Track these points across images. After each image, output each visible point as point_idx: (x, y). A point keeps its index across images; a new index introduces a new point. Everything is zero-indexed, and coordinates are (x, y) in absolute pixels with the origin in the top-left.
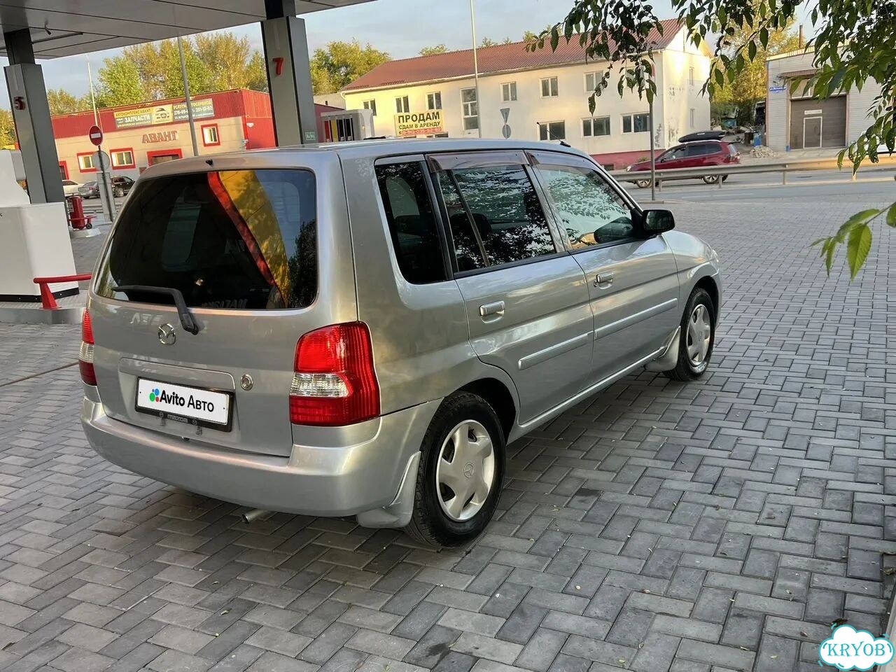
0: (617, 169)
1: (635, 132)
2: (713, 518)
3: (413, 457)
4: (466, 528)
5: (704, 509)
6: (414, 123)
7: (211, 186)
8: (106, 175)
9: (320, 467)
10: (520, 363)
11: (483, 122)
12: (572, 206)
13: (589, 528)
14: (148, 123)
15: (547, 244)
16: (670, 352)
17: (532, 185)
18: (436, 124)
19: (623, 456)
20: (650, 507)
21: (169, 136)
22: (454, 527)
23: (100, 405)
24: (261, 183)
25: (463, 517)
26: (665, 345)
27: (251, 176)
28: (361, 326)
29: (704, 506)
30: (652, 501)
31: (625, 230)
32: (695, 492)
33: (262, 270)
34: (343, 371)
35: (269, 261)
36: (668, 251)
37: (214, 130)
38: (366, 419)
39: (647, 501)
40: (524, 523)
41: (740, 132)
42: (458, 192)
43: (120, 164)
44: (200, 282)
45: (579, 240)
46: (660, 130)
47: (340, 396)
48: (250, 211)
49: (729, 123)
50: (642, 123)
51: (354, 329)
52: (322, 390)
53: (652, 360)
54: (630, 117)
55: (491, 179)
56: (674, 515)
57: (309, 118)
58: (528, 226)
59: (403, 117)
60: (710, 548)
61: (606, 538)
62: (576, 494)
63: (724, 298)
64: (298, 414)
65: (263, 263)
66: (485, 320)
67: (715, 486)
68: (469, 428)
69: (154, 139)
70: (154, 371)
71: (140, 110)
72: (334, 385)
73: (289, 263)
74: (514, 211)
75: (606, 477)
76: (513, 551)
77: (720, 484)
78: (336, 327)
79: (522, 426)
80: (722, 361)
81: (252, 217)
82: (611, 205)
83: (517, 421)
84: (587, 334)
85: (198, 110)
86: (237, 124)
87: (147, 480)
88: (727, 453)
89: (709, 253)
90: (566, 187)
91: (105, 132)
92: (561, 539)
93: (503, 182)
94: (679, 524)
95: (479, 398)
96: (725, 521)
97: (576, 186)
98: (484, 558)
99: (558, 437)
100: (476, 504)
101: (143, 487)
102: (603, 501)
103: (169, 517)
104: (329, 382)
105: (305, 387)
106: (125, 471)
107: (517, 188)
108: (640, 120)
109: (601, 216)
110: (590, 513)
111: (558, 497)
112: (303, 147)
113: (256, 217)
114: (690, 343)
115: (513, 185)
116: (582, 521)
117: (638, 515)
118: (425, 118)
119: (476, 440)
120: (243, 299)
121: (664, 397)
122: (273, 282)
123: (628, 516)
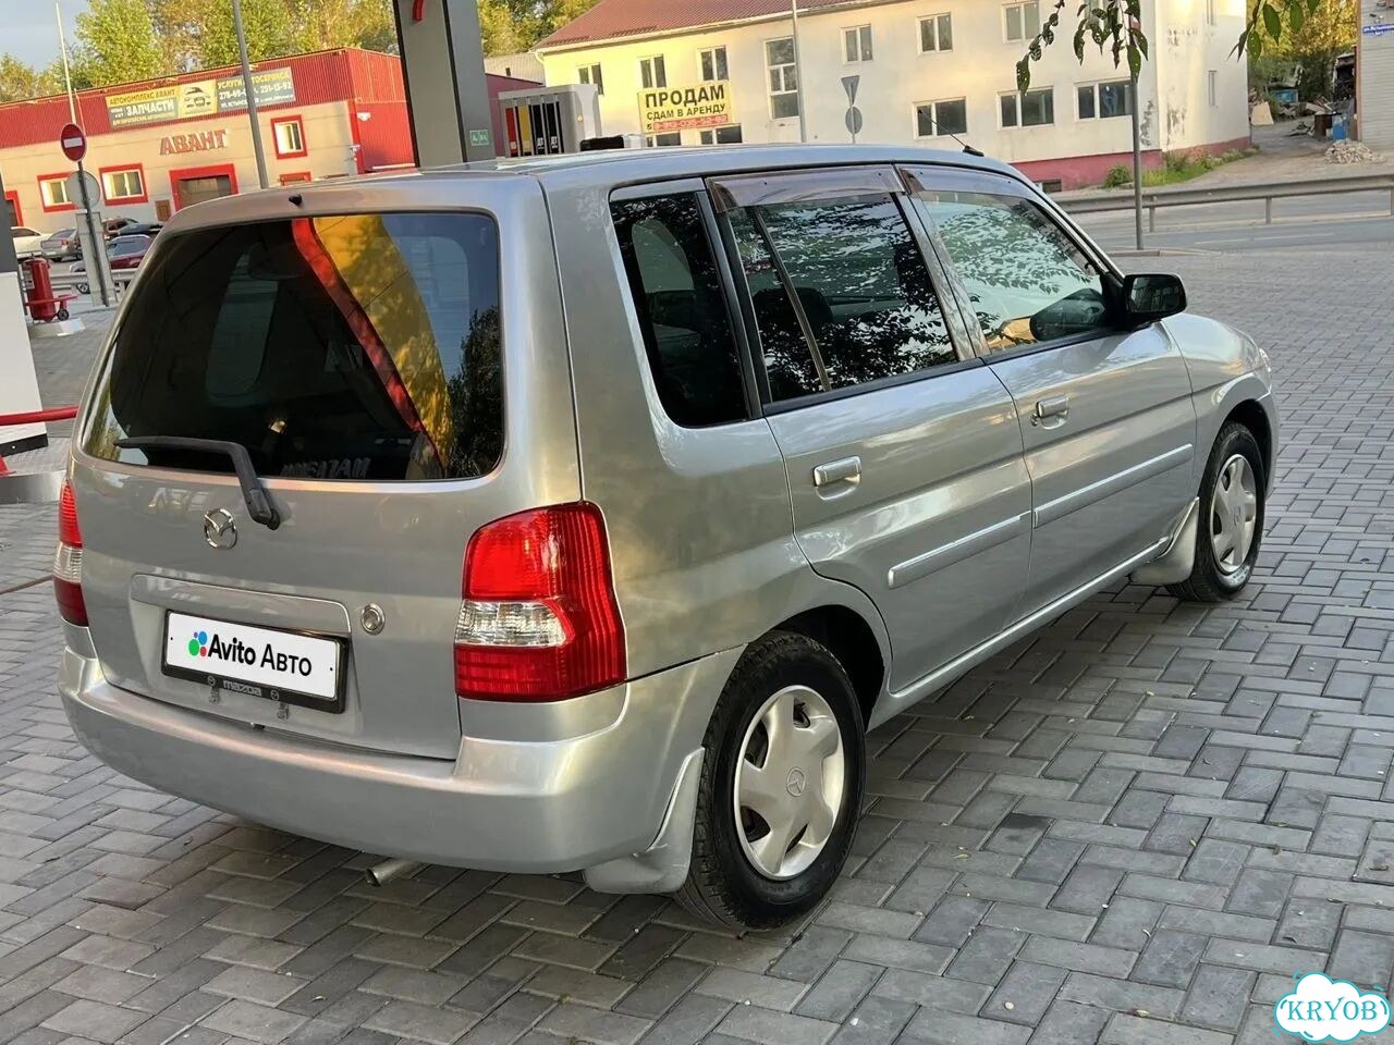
0: (1068, 189)
1: (1102, 117)
2: (1267, 870)
3: (688, 758)
4: (791, 891)
5: (1250, 852)
6: (675, 108)
7: (298, 245)
8: (94, 217)
9: (510, 778)
10: (891, 575)
11: (808, 103)
12: (985, 268)
13: (1027, 891)
14: (171, 115)
15: (939, 342)
16: (1179, 549)
17: (909, 229)
18: (717, 109)
19: (1090, 749)
20: (1144, 848)
21: (211, 140)
22: (769, 891)
23: (96, 662)
24: (393, 239)
25: (786, 871)
26: (1168, 534)
27: (374, 223)
28: (590, 510)
29: (1249, 847)
30: (1149, 837)
31: (1090, 314)
32: (1232, 819)
33: (397, 401)
34: (556, 597)
35: (409, 384)
36: (1175, 353)
37: (295, 126)
38: (599, 687)
39: (1138, 837)
40: (904, 880)
41: (1306, 113)
42: (767, 246)
43: (117, 195)
44: (279, 426)
45: (998, 332)
46: (1149, 113)
47: (550, 645)
48: (373, 290)
49: (1284, 96)
50: (1116, 99)
51: (574, 515)
52: (516, 634)
53: (1142, 564)
54: (1092, 88)
55: (826, 219)
56: (1192, 864)
57: (476, 100)
58: (902, 309)
59: (654, 96)
60: (1263, 928)
61: (1060, 909)
62: (1002, 824)
63: (1281, 440)
64: (472, 679)
65: (399, 388)
66: (824, 494)
67: (1270, 806)
68: (795, 699)
69: (183, 146)
70: (194, 598)
71: (155, 91)
72: (538, 623)
73: (449, 388)
74: (872, 280)
75: (1057, 791)
76: (883, 936)
77: (1279, 804)
78: (541, 512)
79: (897, 696)
80: (1280, 563)
81: (377, 300)
82: (1060, 266)
83: (887, 686)
84: (1018, 517)
85: (265, 89)
86: (340, 115)
87: (182, 804)
88: (1291, 744)
89: (1252, 354)
90: (972, 233)
91: (87, 135)
92: (974, 912)
93: (849, 224)
94: (1202, 882)
95: (814, 644)
96: (1291, 876)
97: (992, 230)
98: (827, 950)
99: (967, 714)
100: (811, 846)
101: (177, 816)
102: (1056, 839)
103: (228, 872)
104: (528, 618)
105: (484, 627)
106: (139, 785)
107: (878, 236)
108: (1109, 93)
109: (1042, 286)
110: (1030, 860)
111: (966, 831)
112: (468, 167)
113: (384, 301)
114: (1218, 530)
115: (870, 230)
116: (1015, 876)
117: (1124, 865)
118: (697, 98)
119: (808, 725)
120: (362, 459)
121: (1166, 635)
122: (418, 424)
123: (1103, 867)
